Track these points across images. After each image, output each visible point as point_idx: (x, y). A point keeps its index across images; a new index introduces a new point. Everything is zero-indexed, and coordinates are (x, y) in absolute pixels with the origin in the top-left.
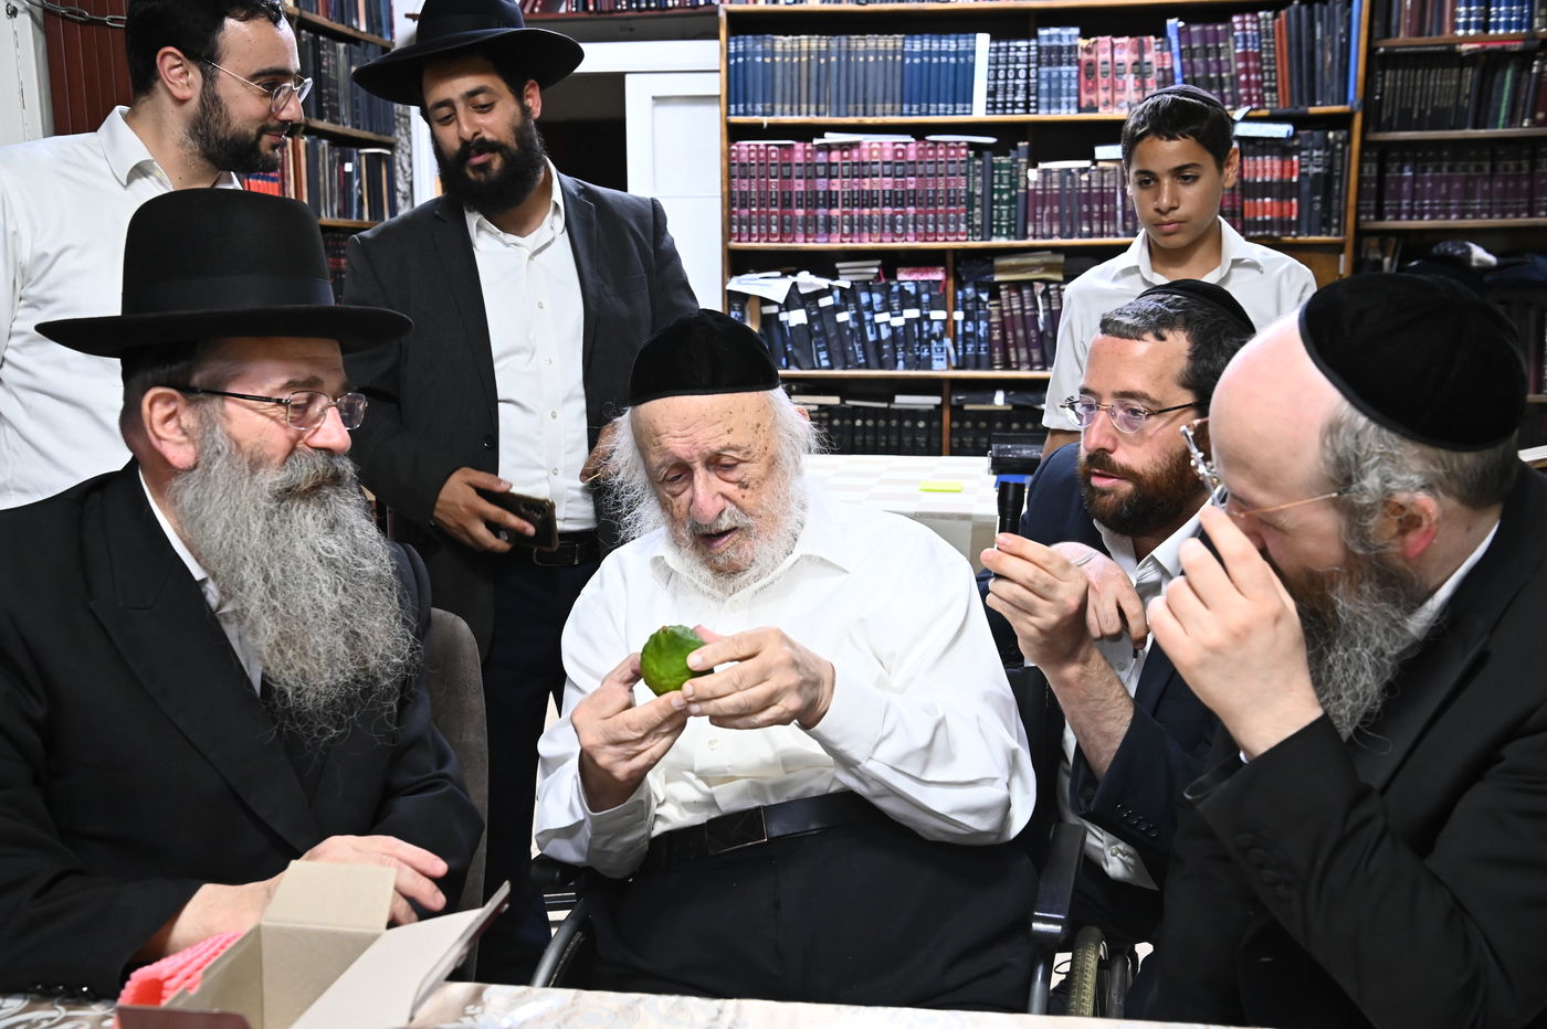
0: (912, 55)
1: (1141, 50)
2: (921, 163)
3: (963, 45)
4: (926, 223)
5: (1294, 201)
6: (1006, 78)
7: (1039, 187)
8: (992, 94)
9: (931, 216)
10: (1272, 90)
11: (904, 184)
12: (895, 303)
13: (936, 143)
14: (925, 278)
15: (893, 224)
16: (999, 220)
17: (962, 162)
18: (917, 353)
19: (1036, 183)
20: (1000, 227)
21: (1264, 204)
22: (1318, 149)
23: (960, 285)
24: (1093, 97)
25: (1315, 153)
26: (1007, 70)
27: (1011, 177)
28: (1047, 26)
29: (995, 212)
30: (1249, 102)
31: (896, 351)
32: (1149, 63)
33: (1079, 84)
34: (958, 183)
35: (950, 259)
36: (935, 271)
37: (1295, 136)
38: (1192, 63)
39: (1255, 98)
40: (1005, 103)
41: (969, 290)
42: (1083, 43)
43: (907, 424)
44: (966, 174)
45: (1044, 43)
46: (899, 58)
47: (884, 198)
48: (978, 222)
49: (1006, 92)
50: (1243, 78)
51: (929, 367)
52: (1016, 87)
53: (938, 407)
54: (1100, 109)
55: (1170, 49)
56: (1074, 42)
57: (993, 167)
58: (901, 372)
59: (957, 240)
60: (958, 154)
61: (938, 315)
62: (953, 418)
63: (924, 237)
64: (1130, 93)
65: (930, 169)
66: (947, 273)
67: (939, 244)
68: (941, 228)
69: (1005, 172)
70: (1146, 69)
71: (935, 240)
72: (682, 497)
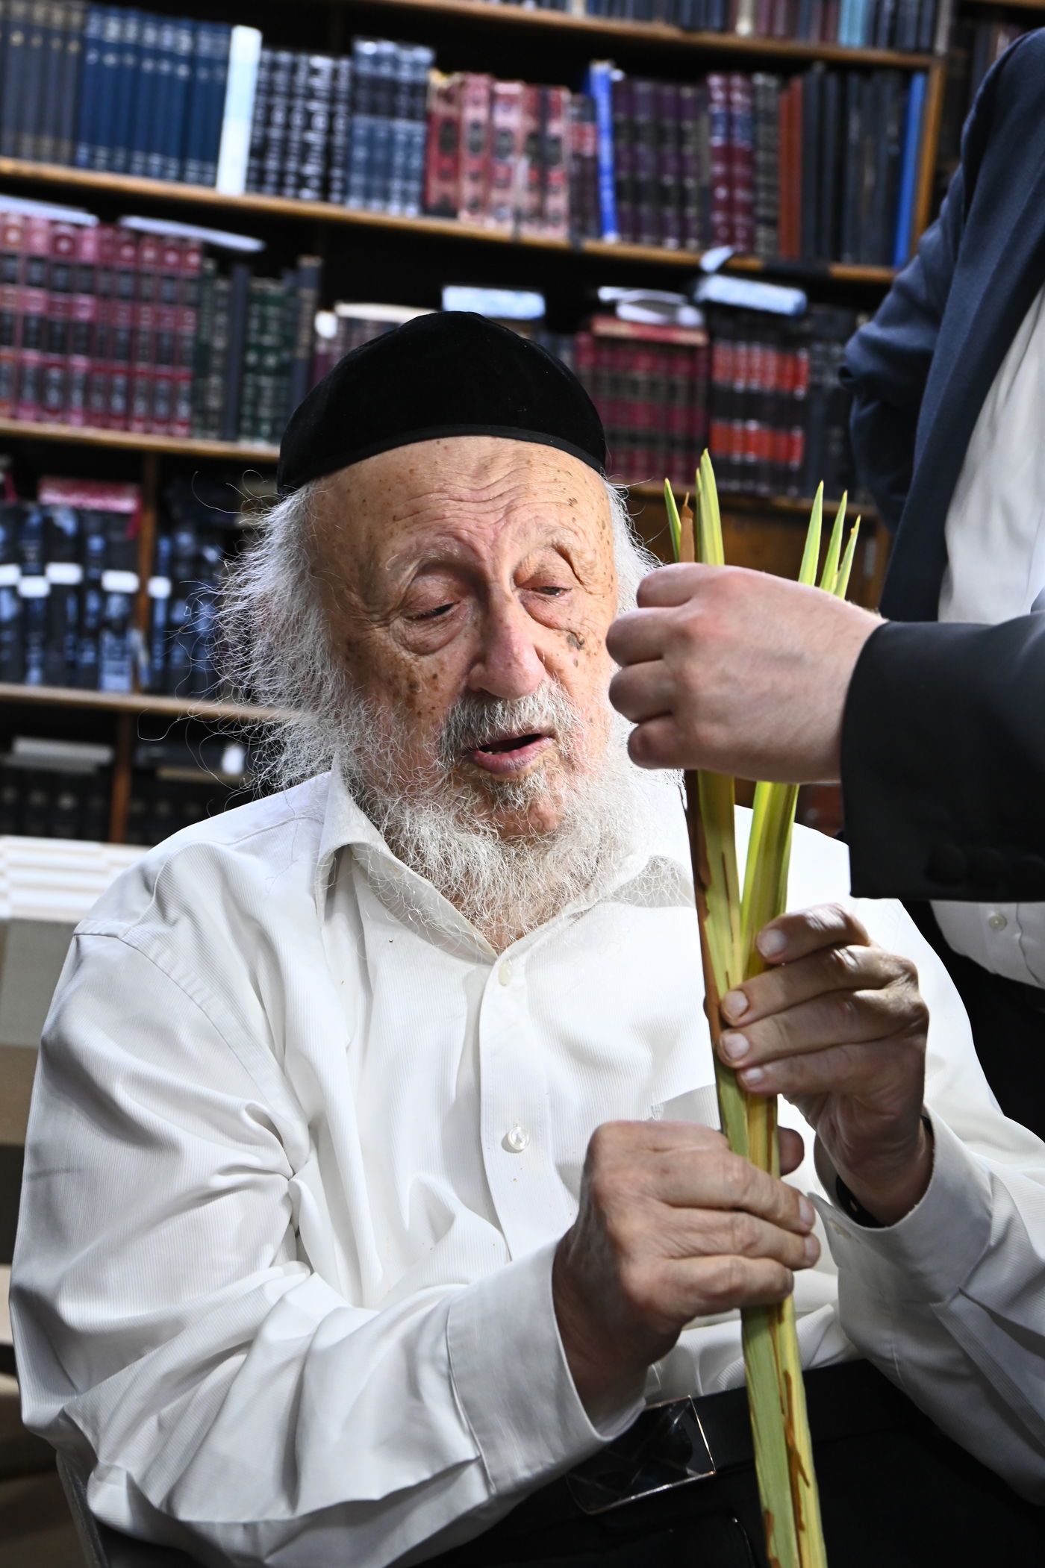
0: (102, 46)
1: (542, 112)
2: (107, 269)
3: (206, 43)
4: (108, 391)
5: (798, 434)
6: (287, 126)
7: (338, 349)
8: (258, 151)
9: (120, 381)
10: (771, 223)
11: (70, 308)
12: (32, 550)
13: (139, 235)
14: (95, 503)
15: (41, 384)
16: (256, 403)
17: (192, 281)
18: (69, 654)
19: (330, 342)
20: (256, 420)
21: (746, 433)
23: (167, 526)
24: (449, 188)
26: (289, 111)
27: (283, 323)
28: (374, 35)
29: (249, 392)
30: (729, 241)
31: (24, 645)
32: (557, 141)
33: (426, 159)
34: (179, 321)
35: (151, 471)
36: (118, 492)
37: (799, 316)
38: (632, 150)
39: (740, 234)
40: (282, 174)
41: (185, 539)
42: (438, 80)
43: (37, 798)
44: (196, 305)
45: (365, 68)
46: (74, 47)
47: (26, 331)
48: (214, 402)
49: (284, 155)
50: (721, 193)
51: (92, 679)
52: (306, 148)
53: (106, 771)
54: (464, 215)
55: (594, 118)
56: (421, 76)
57: (251, 298)
58: (33, 689)
59: (170, 434)
60: (182, 263)
61: (120, 581)
62: (135, 793)
63: (105, 420)
64: (519, 192)
65: (125, 284)
66: (143, 500)
67: (134, 438)
68: (140, 407)
69: (272, 311)
70: (550, 150)
71: (126, 429)
72: (444, 654)
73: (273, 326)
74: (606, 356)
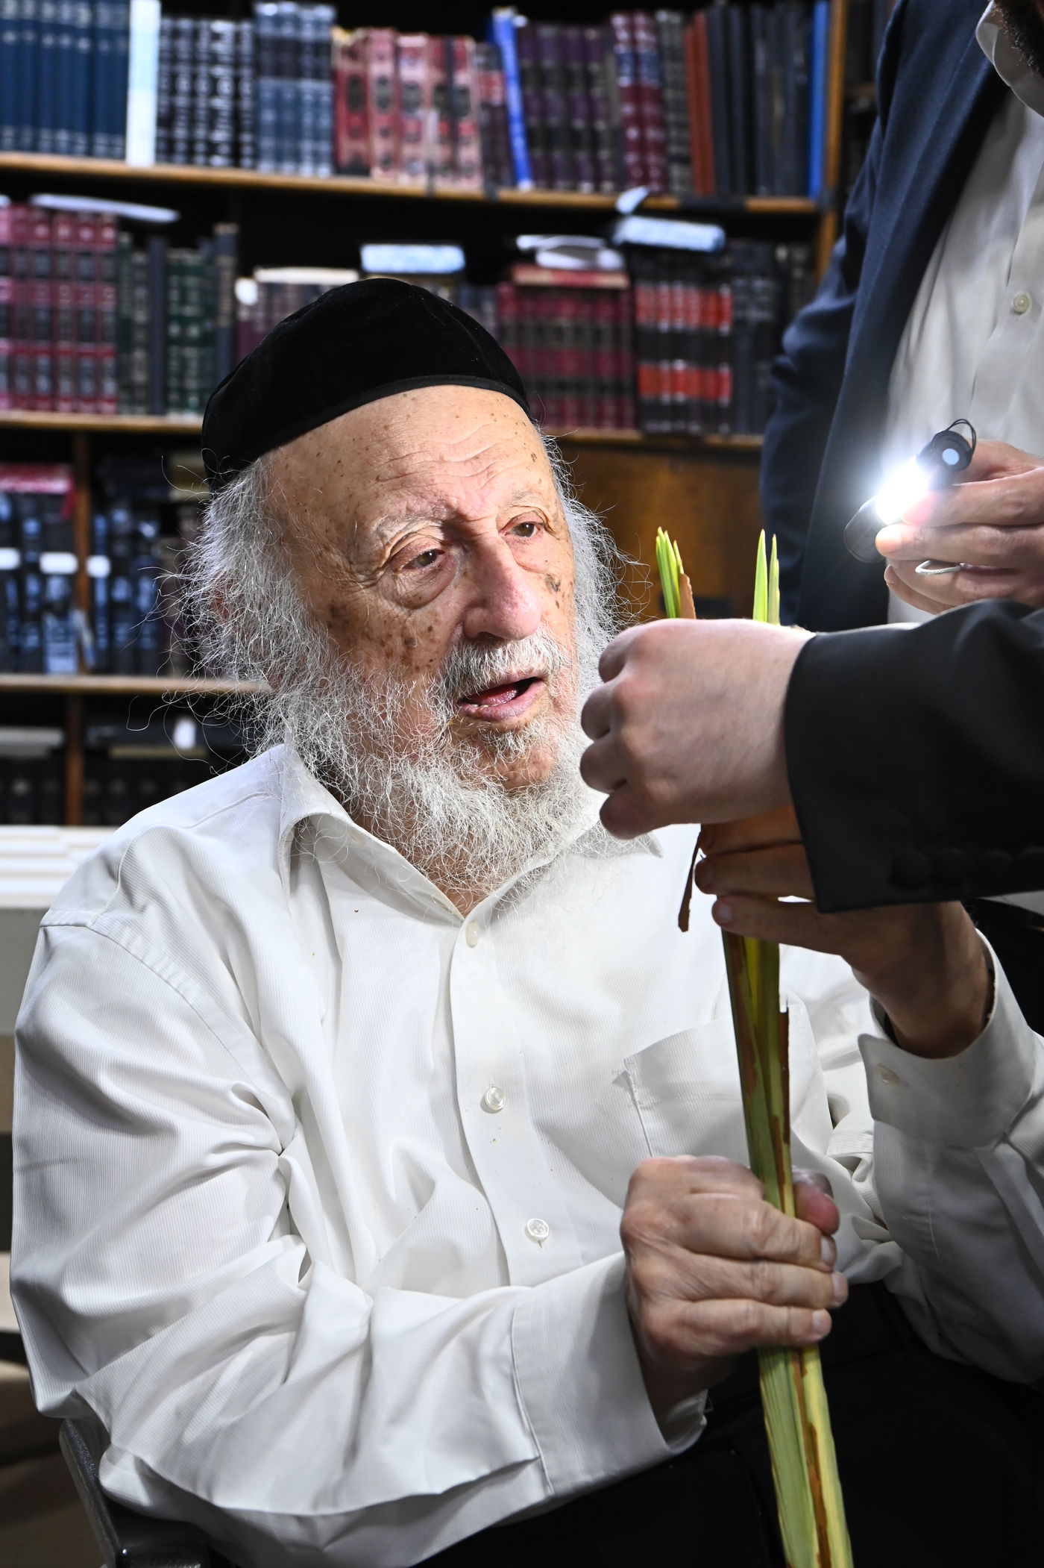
1: (448, 63)
2: (22, 249)
3: (105, 14)
4: (32, 373)
5: (725, 370)
6: (193, 93)
7: (260, 315)
8: (165, 121)
9: (43, 361)
10: (684, 160)
13: (52, 213)
14: (28, 487)
16: (181, 376)
17: (108, 255)
18: (13, 639)
19: (252, 308)
20: (184, 393)
21: (673, 374)
22: (763, 275)
23: (102, 504)
24: (360, 146)
25: (759, 284)
26: (194, 78)
27: (203, 292)
29: (174, 364)
30: (644, 181)
32: (465, 91)
33: (335, 118)
34: (99, 297)
35: (81, 451)
36: (51, 474)
37: (718, 252)
38: (540, 96)
39: (654, 173)
40: (191, 142)
41: (121, 516)
42: (341, 37)
44: (115, 280)
45: (267, 30)
48: (140, 377)
49: (192, 123)
50: (633, 133)
51: (38, 665)
52: (213, 114)
53: (58, 754)
54: (377, 172)
55: (500, 65)
56: (323, 35)
57: (169, 269)
59: (98, 412)
60: (97, 238)
61: (58, 563)
62: (89, 774)
63: (31, 402)
64: (430, 146)
65: (42, 264)
66: (75, 479)
67: (62, 418)
68: (65, 386)
69: (191, 281)
70: (459, 101)
71: (54, 409)
72: (437, 606)
73: (194, 297)
74: (529, 305)
